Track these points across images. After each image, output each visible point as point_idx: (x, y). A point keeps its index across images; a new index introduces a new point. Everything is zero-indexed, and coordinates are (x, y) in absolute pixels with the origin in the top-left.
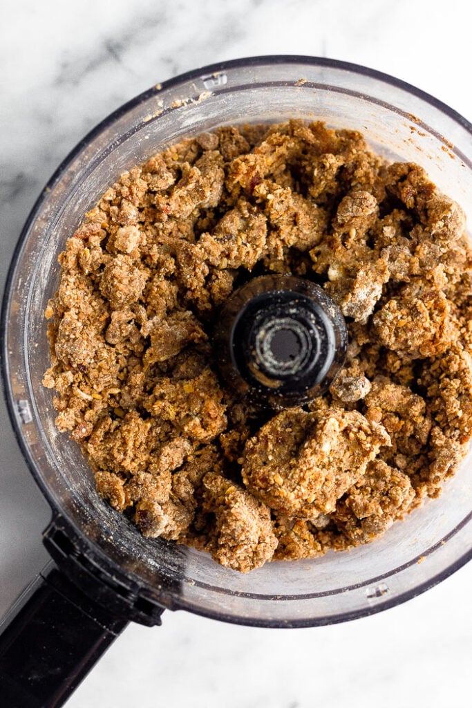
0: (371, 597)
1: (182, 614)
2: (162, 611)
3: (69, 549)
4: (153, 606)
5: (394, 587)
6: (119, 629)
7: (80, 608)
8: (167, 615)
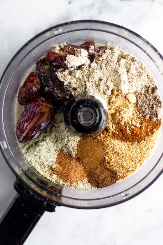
0: (124, 196)
1: (62, 207)
2: (55, 207)
3: (23, 189)
4: (52, 206)
5: (131, 192)
6: (42, 214)
7: (28, 208)
8: (57, 208)
